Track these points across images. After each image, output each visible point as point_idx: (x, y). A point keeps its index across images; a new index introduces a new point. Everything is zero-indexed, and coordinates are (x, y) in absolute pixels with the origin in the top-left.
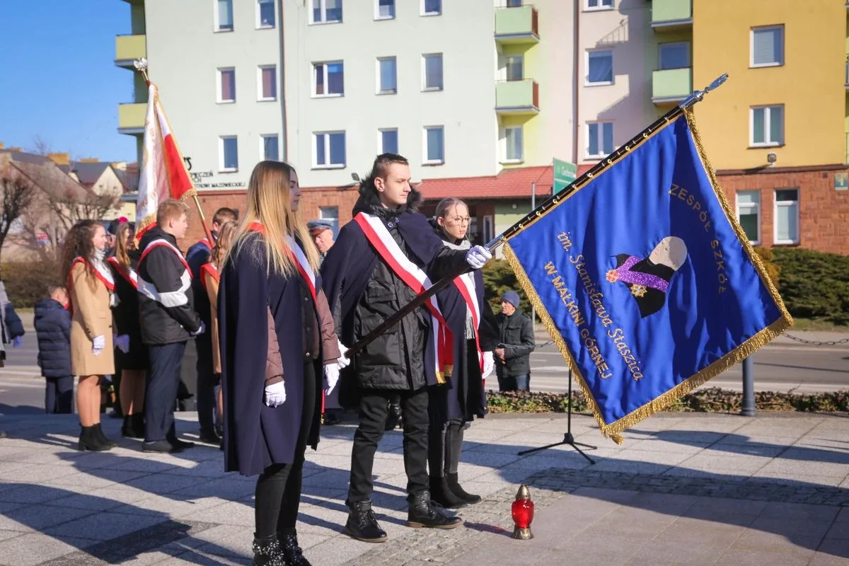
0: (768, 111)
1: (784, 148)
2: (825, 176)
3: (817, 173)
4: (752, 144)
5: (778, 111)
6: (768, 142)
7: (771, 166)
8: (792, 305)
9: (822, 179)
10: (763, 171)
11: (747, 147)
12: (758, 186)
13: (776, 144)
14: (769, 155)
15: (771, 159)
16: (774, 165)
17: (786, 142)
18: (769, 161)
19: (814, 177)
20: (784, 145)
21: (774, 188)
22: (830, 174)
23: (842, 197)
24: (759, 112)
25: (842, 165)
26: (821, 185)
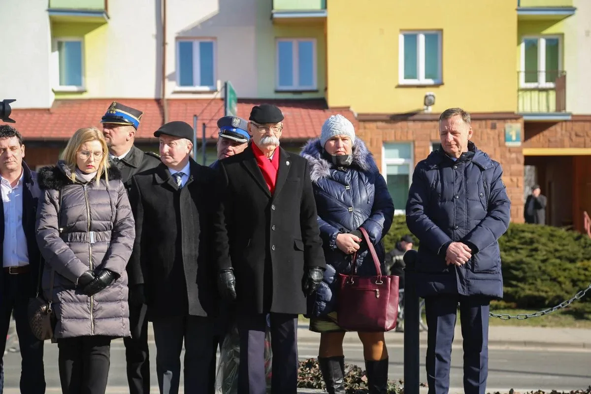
0: (422, 39)
1: (441, 88)
2: (494, 127)
3: (484, 122)
4: (403, 81)
5: (435, 38)
6: (422, 80)
7: (426, 111)
8: (516, 292)
9: (489, 131)
10: (416, 117)
11: (396, 84)
12: (411, 137)
13: (430, 82)
14: (426, 97)
15: (428, 101)
16: (431, 109)
17: (445, 81)
18: (425, 104)
19: (480, 127)
20: (442, 84)
21: (431, 140)
22: (499, 124)
23: (514, 155)
24: (411, 39)
25: (513, 113)
26: (488, 138)
